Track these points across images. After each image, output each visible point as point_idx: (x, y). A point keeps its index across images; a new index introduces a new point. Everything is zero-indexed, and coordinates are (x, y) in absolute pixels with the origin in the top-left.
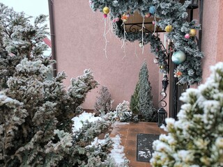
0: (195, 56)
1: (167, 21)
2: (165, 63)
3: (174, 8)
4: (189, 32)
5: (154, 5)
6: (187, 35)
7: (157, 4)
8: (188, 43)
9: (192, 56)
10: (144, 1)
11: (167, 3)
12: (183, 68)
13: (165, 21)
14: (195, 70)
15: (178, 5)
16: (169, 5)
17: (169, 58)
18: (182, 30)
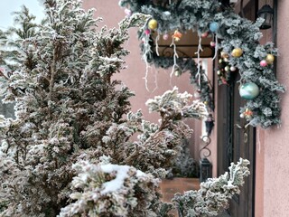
0: (273, 90)
1: (236, 42)
2: (210, 98)
3: (242, 27)
4: (265, 58)
5: (217, 21)
6: (263, 62)
7: (220, 20)
8: (264, 72)
9: (267, 89)
10: (205, 15)
11: (234, 18)
12: (256, 105)
13: (232, 42)
14: (272, 109)
15: (247, 24)
16: (238, 21)
17: (213, 91)
18: (256, 56)
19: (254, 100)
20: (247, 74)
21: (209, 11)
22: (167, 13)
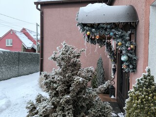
2: (114, 58)
3: (122, 34)
4: (130, 47)
5: (113, 32)
6: (129, 48)
8: (130, 52)
9: (132, 58)
10: (108, 30)
11: (119, 31)
12: (127, 64)
13: (118, 40)
14: (133, 65)
15: (124, 33)
16: (120, 33)
17: (116, 55)
18: (127, 45)
19: (127, 62)
20: (124, 52)
21: (110, 28)
22: (94, 30)
